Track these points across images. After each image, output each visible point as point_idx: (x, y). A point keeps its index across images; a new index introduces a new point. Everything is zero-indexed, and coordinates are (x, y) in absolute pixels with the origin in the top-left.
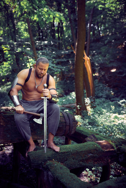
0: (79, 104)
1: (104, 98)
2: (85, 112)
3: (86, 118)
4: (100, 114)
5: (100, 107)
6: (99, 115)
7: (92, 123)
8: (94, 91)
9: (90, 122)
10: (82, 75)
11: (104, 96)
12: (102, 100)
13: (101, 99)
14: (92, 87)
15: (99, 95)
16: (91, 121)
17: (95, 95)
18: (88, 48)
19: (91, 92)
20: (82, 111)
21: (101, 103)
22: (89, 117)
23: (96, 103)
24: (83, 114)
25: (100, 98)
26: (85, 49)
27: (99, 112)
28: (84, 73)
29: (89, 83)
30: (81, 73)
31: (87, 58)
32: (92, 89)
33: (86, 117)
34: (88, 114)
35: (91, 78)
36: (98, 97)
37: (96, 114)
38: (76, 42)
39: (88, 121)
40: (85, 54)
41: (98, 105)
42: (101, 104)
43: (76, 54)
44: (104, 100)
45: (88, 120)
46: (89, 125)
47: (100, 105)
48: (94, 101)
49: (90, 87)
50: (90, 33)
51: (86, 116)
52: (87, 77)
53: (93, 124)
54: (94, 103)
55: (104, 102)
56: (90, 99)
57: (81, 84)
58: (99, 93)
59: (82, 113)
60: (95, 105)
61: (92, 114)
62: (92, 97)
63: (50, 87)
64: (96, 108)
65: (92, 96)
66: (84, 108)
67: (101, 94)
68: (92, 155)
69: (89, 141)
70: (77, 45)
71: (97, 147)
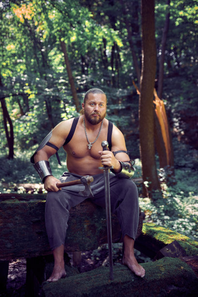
0: (147, 178)
1: (189, 169)
2: (157, 192)
3: (159, 203)
4: (185, 196)
5: (183, 183)
6: (182, 198)
7: (170, 212)
8: (173, 156)
9: (167, 211)
10: (151, 130)
11: (190, 165)
12: (187, 171)
13: (185, 170)
14: (169, 150)
15: (180, 162)
16: (168, 209)
17: (174, 162)
18: (160, 86)
19: (168, 158)
20: (153, 190)
21: (184, 177)
22: (165, 201)
23: (176, 177)
24: (155, 196)
25: (183, 168)
26: (156, 87)
27: (182, 192)
28: (155, 126)
29: (163, 143)
30: (150, 126)
31: (159, 104)
32: (169, 154)
33: (159, 201)
34: (163, 196)
35: (167, 136)
36: (179, 167)
37: (176, 196)
38: (141, 76)
39: (164, 208)
40: (156, 95)
41: (180, 179)
42: (185, 179)
43: (140, 96)
44: (190, 171)
45: (163, 206)
46: (166, 215)
47: (182, 180)
48: (174, 174)
49: (165, 150)
50: (163, 63)
51: (160, 199)
52: (161, 134)
53: (173, 214)
54: (172, 176)
55: (189, 175)
56: (166, 170)
57: (151, 145)
58: (180, 160)
59: (153, 194)
60: (174, 181)
61: (170, 195)
62: (170, 167)
63: (115, 149)
64: (177, 186)
65: (168, 166)
66: (156, 185)
67: (183, 162)
68: (175, 288)
69: (168, 255)
70: (143, 80)
71: (186, 271)
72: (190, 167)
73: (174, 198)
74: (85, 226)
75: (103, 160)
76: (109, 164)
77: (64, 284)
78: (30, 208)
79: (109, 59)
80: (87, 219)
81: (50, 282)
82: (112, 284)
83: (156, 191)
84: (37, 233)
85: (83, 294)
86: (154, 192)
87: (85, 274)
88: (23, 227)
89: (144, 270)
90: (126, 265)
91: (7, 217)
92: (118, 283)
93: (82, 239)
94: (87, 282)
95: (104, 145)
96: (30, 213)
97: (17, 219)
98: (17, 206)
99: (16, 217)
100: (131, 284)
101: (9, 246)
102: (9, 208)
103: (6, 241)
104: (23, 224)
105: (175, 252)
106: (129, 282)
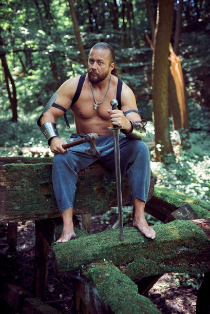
0: (160, 141)
1: (205, 132)
2: (170, 156)
3: (172, 167)
4: (199, 160)
5: (197, 146)
6: (196, 163)
7: (182, 177)
8: (188, 118)
9: (180, 175)
10: (165, 90)
11: (205, 128)
12: (202, 134)
13: (200, 134)
14: (184, 112)
15: (195, 125)
16: (181, 173)
17: (189, 125)
18: (176, 40)
19: (182, 121)
20: (166, 154)
21: (199, 140)
22: (178, 166)
23: (191, 140)
24: (167, 160)
25: (199, 132)
26: (172, 42)
27: (196, 157)
28: (169, 85)
29: (178, 104)
30: (165, 85)
31: (175, 60)
32: (184, 115)
33: (172, 165)
34: (176, 160)
35: (182, 96)
36: (194, 130)
37: (190, 160)
38: (155, 28)
39: (176, 172)
40: (171, 50)
41: (194, 143)
42: (200, 142)
43: (154, 52)
44: (205, 134)
45: (175, 170)
46: (178, 180)
47: (197, 144)
48: (188, 137)
49: (180, 112)
50: (181, 14)
51: (173, 163)
52: (175, 94)
53: (185, 179)
54: (187, 140)
55: (204, 138)
56: (180, 133)
57: (164, 106)
58: (195, 122)
59: (165, 158)
60: (188, 145)
61: (184, 159)
62: (184, 130)
63: (125, 109)
64: (191, 149)
65: (183, 128)
66: (168, 149)
67: (198, 125)
68: (185, 249)
69: (179, 218)
70: (157, 33)
71: (197, 233)
72: (205, 130)
73: (188, 162)
74: (95, 189)
75: (112, 119)
76: (119, 124)
77: (73, 244)
78: (38, 171)
79: (120, 10)
80: (97, 182)
81: (59, 243)
82: (122, 244)
83: (168, 155)
84: (45, 195)
85: (93, 254)
86: (166, 156)
87: (95, 235)
88: (30, 189)
89: (155, 232)
90: (137, 228)
91: (14, 180)
92: (128, 244)
93: (92, 202)
94: (96, 243)
95: (113, 104)
96: (37, 176)
97: (24, 182)
98: (24, 169)
99: (23, 180)
100: (141, 245)
101: (17, 208)
102: (16, 170)
103: (15, 204)
104: (30, 187)
105: (186, 215)
106: (139, 243)
